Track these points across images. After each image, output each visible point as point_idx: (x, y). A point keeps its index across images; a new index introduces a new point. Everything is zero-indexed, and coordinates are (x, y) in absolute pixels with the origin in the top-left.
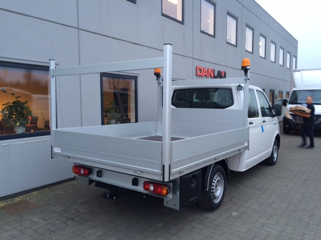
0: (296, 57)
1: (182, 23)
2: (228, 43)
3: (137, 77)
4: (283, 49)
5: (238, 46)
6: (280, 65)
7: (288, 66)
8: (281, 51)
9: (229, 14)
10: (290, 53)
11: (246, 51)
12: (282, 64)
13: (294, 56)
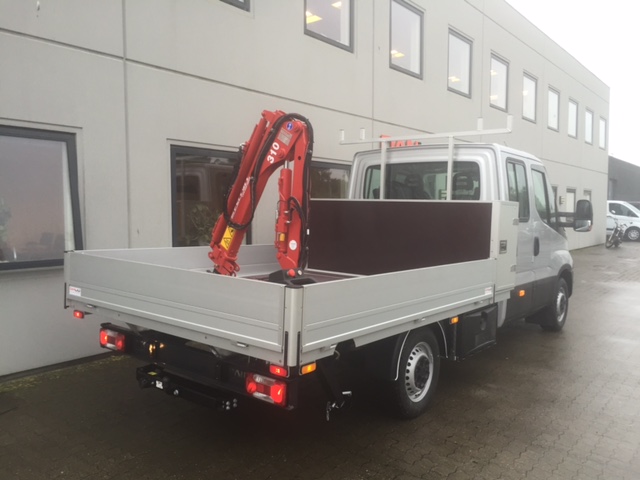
0: (606, 121)
4: (577, 103)
6: (570, 136)
7: (588, 139)
8: (572, 108)
10: (592, 112)
11: (492, 106)
12: (574, 134)
13: (602, 118)
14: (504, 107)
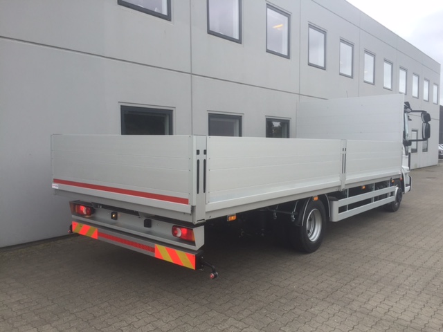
0: (438, 86)
1: (288, 57)
2: (341, 74)
3: (241, 116)
4: (418, 76)
5: (354, 77)
6: (414, 97)
7: (426, 97)
8: (415, 79)
9: (342, 40)
10: (429, 81)
11: (365, 82)
12: (416, 96)
13: (435, 84)
14: (372, 81)
